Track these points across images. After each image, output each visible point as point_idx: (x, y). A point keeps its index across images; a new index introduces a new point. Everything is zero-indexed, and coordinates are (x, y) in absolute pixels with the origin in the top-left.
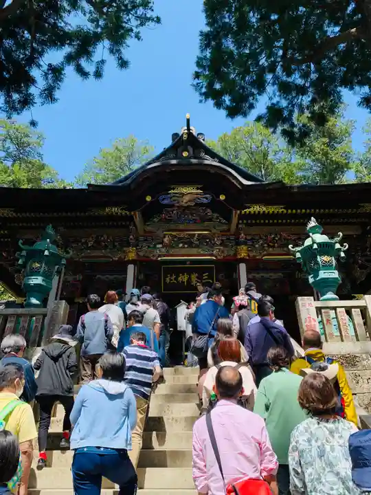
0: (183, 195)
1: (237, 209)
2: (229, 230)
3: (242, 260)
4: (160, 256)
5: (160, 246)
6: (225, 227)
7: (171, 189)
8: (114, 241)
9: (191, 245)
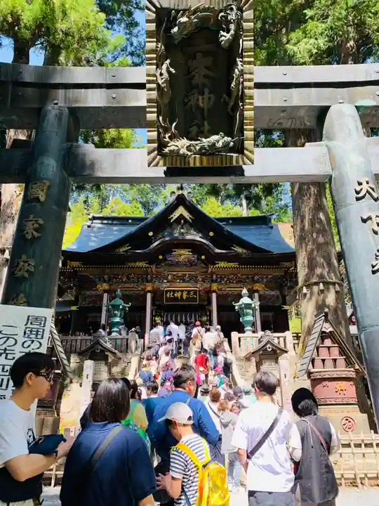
0: (180, 255)
1: (211, 265)
2: (207, 272)
3: (214, 291)
4: (166, 288)
5: (165, 281)
6: (204, 270)
7: (173, 252)
8: (138, 278)
9: (184, 281)
